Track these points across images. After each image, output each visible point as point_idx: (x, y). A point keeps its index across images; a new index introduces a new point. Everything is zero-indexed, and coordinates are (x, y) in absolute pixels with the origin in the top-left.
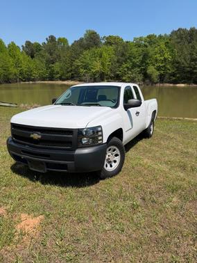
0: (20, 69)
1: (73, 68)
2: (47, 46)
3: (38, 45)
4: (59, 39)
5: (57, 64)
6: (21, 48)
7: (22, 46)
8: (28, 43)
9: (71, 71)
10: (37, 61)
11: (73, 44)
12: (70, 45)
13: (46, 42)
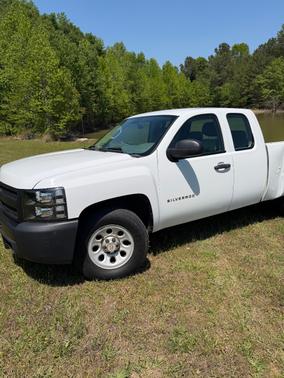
0: (173, 97)
1: (252, 88)
2: (215, 59)
3: (202, 61)
4: (235, 47)
5: (227, 84)
6: (179, 68)
7: (181, 65)
8: (189, 61)
9: (248, 93)
10: (198, 83)
11: (256, 51)
12: (251, 52)
13: (214, 54)
